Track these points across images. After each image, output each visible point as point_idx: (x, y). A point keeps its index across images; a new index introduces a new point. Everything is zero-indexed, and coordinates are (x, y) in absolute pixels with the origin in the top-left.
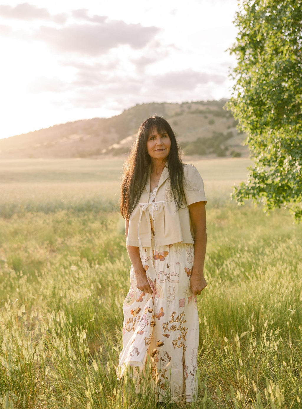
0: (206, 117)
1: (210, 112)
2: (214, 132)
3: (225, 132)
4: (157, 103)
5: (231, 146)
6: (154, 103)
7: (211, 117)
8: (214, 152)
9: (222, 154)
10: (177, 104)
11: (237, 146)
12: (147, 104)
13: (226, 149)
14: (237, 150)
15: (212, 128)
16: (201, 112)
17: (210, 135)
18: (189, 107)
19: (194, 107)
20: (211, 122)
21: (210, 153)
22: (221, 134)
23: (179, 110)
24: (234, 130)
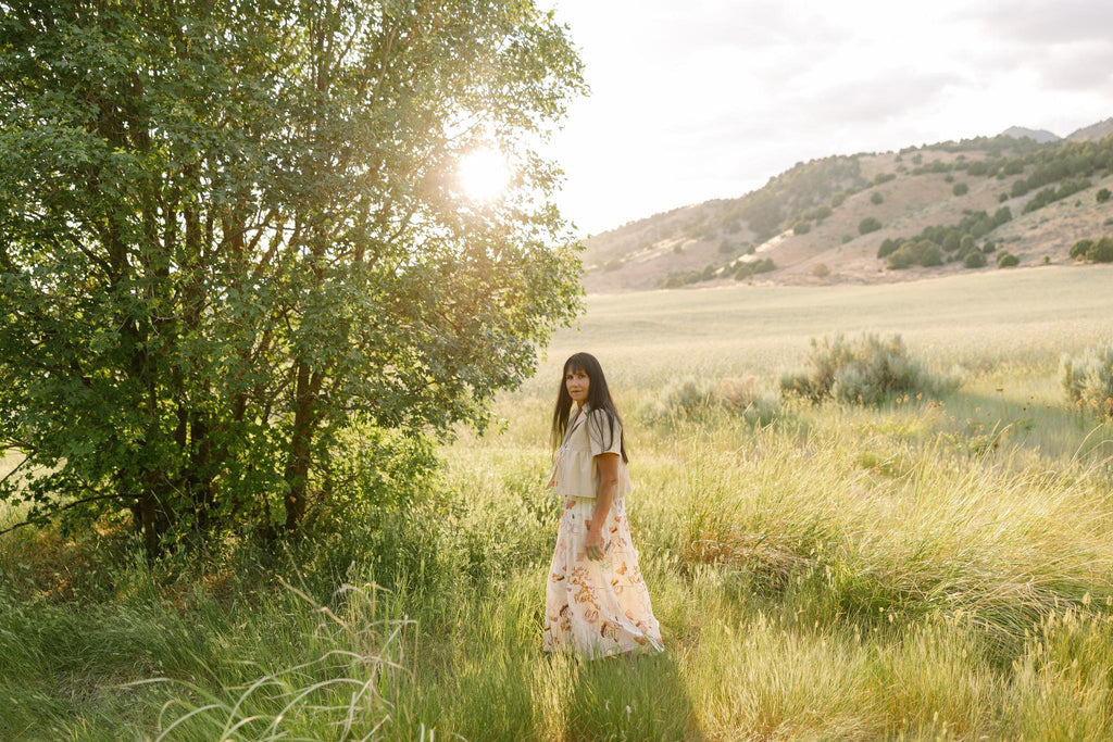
0: (948, 180)
2: (966, 212)
3: (993, 210)
5: (1002, 241)
7: (960, 177)
8: (959, 258)
9: (976, 263)
11: (1016, 239)
13: (989, 249)
14: (1012, 250)
15: (962, 202)
16: (938, 168)
17: (956, 220)
18: (917, 159)
19: (928, 158)
20: (961, 190)
21: (950, 261)
22: (983, 215)
23: (892, 168)
24: (1014, 204)
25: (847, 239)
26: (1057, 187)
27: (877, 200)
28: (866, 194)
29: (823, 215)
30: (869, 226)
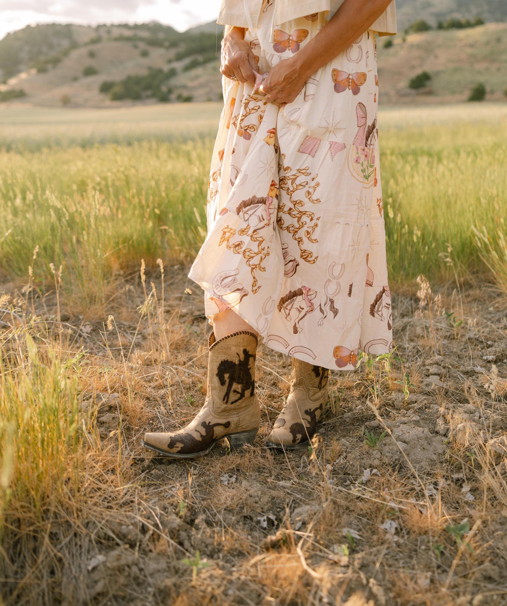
0: (136, 47)
1: (142, 39)
2: (150, 68)
3: (166, 68)
4: (60, 25)
5: (176, 87)
6: (54, 25)
7: (142, 46)
8: (153, 96)
9: (164, 99)
10: (89, 27)
11: (184, 87)
12: (43, 25)
13: (170, 91)
14: (185, 94)
15: (145, 61)
16: (128, 39)
17: (144, 72)
18: (109, 32)
19: (116, 33)
20: (145, 54)
21: (148, 97)
22: (160, 71)
23: (93, 35)
24: (178, 65)
25: (75, 79)
26: (200, 58)
27: (92, 55)
28: (83, 51)
29: (56, 62)
30: (90, 72)
